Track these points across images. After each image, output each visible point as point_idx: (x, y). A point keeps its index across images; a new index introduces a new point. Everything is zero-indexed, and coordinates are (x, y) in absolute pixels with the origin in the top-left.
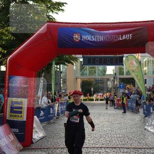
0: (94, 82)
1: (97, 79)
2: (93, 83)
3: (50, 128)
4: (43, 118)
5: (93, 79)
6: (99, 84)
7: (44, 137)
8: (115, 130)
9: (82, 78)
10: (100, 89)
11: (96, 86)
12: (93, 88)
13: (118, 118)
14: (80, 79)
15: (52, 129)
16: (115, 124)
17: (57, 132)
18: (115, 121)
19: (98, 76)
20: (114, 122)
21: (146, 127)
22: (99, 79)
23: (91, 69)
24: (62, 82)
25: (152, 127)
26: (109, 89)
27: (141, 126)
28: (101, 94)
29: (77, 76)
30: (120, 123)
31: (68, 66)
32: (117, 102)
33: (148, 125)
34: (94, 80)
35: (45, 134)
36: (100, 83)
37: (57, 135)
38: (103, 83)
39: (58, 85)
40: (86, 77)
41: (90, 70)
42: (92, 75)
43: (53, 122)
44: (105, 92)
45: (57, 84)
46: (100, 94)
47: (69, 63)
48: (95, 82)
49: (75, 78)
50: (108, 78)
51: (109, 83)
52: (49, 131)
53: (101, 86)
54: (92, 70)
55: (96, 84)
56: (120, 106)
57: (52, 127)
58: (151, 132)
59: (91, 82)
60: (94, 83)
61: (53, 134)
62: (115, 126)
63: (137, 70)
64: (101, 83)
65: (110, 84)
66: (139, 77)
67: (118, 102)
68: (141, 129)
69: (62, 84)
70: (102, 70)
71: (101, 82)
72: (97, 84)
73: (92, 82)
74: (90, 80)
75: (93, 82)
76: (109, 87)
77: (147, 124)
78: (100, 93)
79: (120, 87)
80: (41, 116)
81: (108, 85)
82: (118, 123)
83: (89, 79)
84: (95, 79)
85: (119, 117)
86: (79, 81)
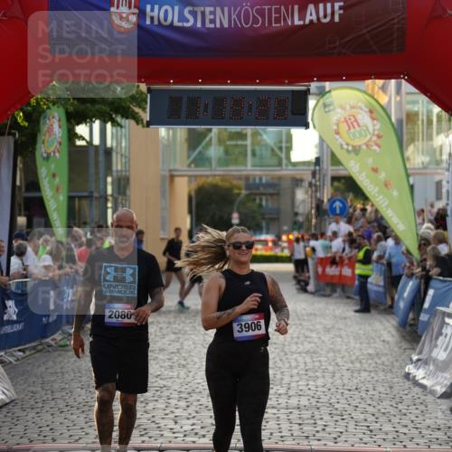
0: (244, 192)
1: (254, 179)
2: (239, 194)
3: (43, 369)
4: (18, 327)
5: (239, 178)
6: (264, 198)
7: (7, 404)
8: (286, 379)
9: (196, 176)
10: (267, 216)
11: (250, 204)
12: (240, 214)
13: (311, 331)
14: (186, 179)
15: (49, 371)
16: (295, 356)
17: (63, 385)
18: (297, 343)
19: (253, 166)
20: (294, 348)
21: (410, 369)
22: (261, 179)
23: (233, 143)
24: (109, 191)
25: (432, 367)
26: (300, 219)
27: (395, 364)
28: (269, 237)
29: (172, 168)
30: (315, 352)
31: (121, 127)
32: (320, 270)
33: (418, 360)
34: (242, 183)
35: (12, 394)
36: (264, 194)
37: (57, 395)
38: (278, 194)
39: (94, 203)
40: (208, 173)
41: (228, 143)
42: (236, 162)
43: (62, 343)
44: (285, 228)
45: (92, 197)
46: (263, 237)
47: (127, 118)
48: (247, 192)
49: (167, 174)
50: (298, 177)
51: (300, 195)
52: (31, 380)
53: (270, 205)
54: (236, 146)
55: (250, 197)
56: (328, 284)
57: (50, 363)
58: (423, 387)
59: (230, 190)
60: (242, 196)
61: (44, 392)
62: (294, 364)
63: (375, 148)
64: (272, 195)
65: (304, 201)
66: (382, 175)
67: (324, 271)
68: (389, 376)
69: (112, 195)
70: (275, 143)
71: (271, 191)
72: (255, 200)
73: (236, 191)
74: (227, 184)
75: (239, 188)
76: (301, 209)
77: (415, 358)
78: (267, 233)
79: (333, 210)
80: (10, 322)
81: (297, 203)
82: (307, 352)
83: (223, 178)
84: (247, 178)
85: (318, 327)
86: (183, 188)
